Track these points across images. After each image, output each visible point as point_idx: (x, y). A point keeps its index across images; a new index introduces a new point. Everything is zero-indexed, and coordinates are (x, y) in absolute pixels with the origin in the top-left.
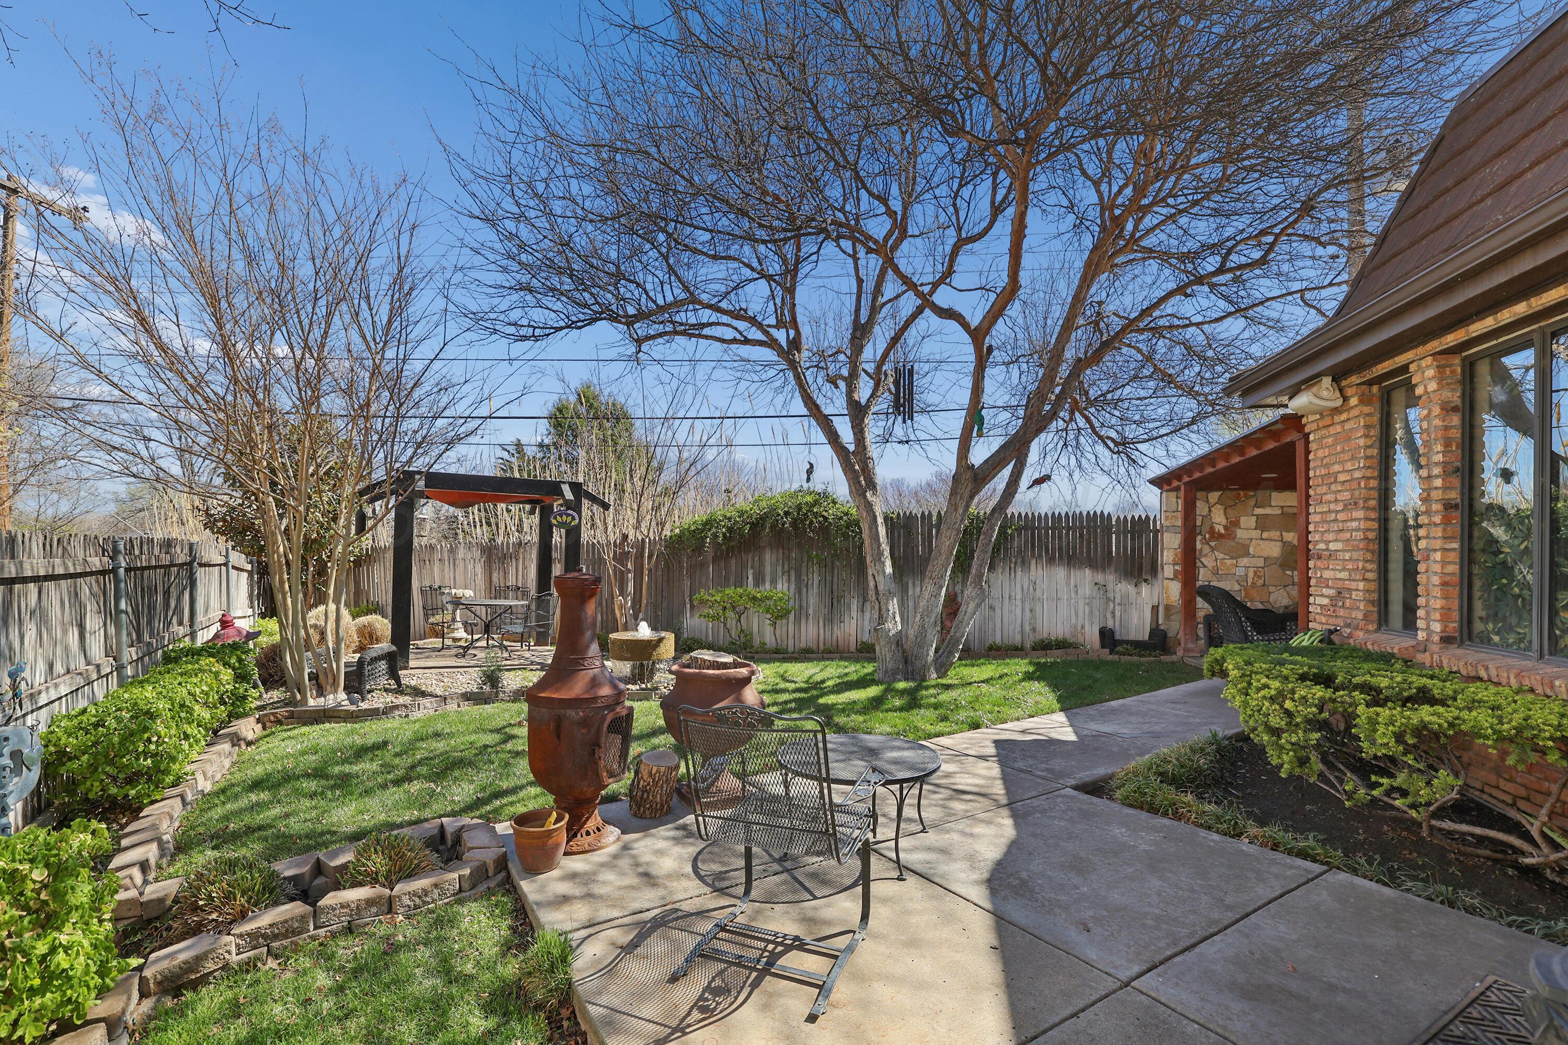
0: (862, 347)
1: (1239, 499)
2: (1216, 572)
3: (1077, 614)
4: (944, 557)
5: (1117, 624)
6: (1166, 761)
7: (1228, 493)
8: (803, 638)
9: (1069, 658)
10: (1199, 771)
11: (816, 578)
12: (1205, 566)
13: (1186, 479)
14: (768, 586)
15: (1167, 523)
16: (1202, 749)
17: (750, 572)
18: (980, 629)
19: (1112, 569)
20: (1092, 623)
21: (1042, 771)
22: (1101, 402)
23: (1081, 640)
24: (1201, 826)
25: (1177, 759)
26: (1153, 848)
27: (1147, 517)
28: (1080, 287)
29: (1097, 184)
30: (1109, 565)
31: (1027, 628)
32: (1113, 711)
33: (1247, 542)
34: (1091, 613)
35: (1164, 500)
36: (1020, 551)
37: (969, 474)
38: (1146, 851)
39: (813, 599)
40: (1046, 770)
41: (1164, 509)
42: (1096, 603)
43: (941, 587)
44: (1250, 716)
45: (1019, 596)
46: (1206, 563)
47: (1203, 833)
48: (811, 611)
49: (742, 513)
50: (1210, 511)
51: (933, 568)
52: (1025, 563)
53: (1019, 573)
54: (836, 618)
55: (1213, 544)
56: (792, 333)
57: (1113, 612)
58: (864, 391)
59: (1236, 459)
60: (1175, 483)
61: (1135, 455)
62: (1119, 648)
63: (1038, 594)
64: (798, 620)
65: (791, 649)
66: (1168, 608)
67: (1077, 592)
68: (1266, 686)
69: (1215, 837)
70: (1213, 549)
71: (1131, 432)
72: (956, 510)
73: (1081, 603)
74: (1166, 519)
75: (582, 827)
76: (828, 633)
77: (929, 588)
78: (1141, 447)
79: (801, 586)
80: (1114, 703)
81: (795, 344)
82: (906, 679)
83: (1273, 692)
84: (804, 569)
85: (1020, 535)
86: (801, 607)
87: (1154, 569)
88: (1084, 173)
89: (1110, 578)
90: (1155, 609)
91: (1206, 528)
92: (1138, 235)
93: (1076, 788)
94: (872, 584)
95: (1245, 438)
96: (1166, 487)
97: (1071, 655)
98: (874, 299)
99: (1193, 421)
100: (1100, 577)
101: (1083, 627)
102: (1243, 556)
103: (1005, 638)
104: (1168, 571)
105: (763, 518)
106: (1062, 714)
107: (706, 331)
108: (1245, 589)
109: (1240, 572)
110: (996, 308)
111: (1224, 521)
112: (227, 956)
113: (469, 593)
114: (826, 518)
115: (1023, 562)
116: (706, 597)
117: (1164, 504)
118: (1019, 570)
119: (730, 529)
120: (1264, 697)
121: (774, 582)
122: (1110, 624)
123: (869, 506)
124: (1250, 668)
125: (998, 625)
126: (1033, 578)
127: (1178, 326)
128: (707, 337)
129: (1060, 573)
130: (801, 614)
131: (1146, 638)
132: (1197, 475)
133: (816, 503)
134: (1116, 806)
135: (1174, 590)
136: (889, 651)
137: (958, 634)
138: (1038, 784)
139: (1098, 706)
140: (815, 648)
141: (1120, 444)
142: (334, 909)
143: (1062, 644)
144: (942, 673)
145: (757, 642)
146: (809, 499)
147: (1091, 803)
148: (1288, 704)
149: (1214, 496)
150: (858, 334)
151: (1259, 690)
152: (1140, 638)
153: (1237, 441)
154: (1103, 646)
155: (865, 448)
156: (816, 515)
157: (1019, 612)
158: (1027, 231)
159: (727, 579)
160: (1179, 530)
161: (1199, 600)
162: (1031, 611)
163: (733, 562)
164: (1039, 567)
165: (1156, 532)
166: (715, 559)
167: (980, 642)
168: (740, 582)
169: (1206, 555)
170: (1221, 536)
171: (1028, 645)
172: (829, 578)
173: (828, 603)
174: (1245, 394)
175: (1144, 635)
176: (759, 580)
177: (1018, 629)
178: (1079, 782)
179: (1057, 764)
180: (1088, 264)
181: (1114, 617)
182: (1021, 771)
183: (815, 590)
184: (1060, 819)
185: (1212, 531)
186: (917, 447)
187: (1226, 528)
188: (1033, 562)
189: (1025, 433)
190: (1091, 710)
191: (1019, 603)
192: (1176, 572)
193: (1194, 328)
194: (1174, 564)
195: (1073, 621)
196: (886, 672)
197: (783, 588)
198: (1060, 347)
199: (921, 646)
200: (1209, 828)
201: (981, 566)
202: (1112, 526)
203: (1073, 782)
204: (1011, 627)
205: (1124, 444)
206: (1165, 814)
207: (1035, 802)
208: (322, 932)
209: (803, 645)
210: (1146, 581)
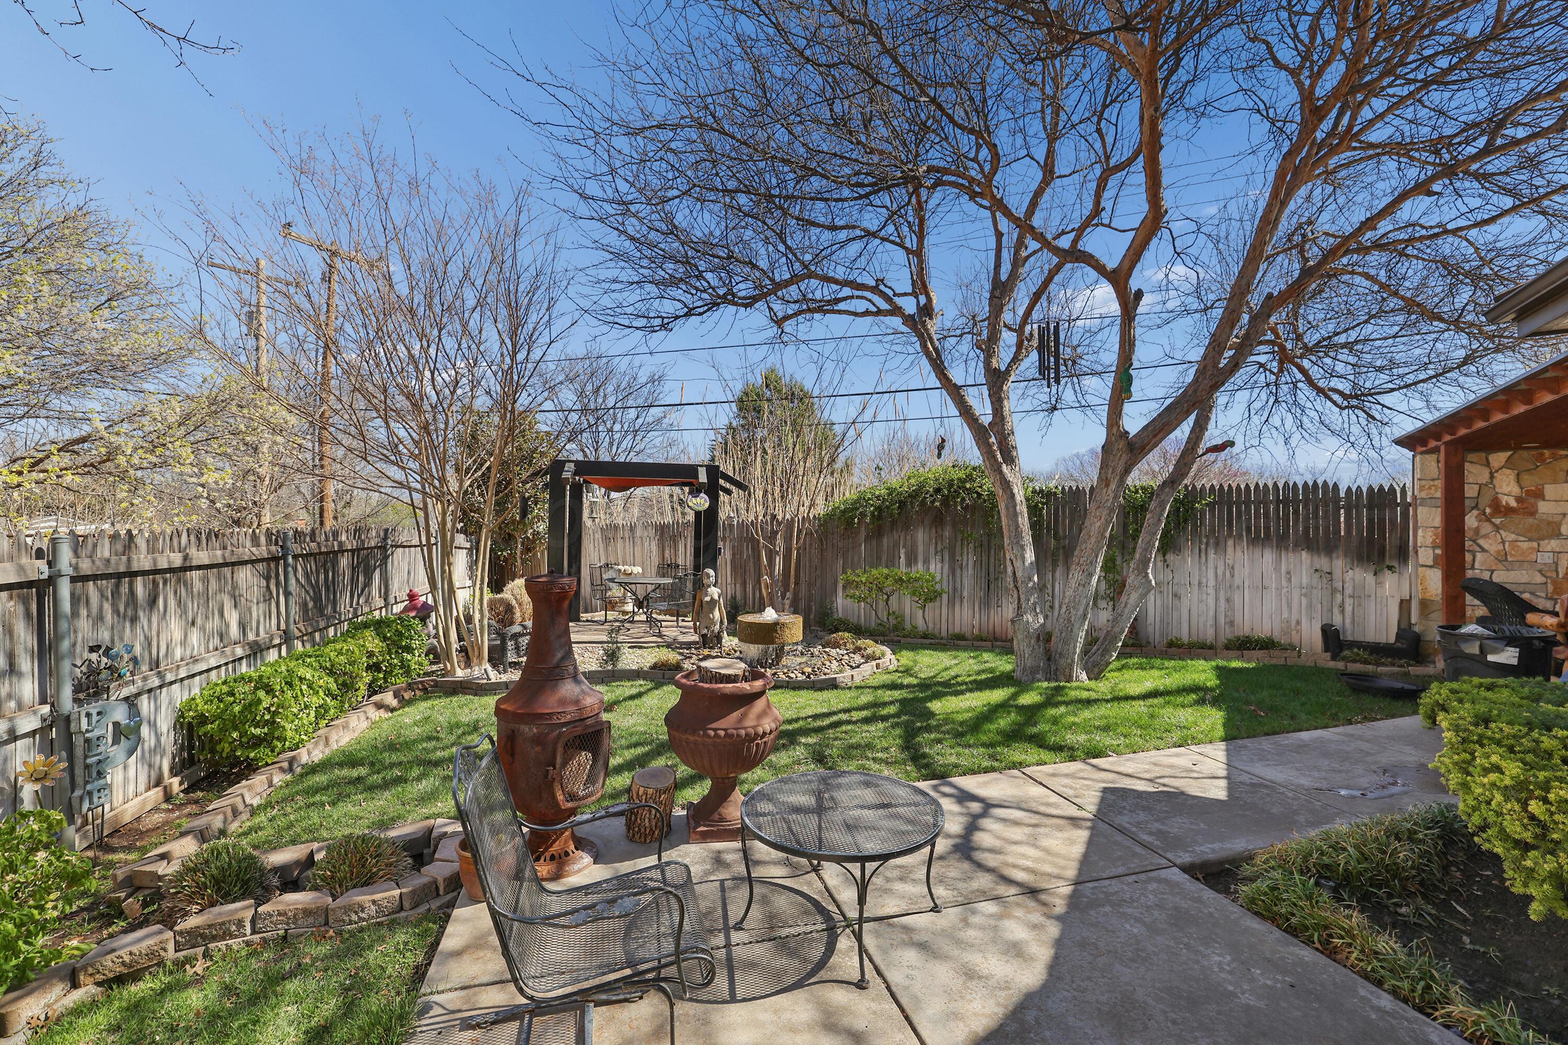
0: (1002, 306)
1: (1543, 461)
2: (1503, 558)
3: (1290, 607)
4: (1093, 540)
5: (1348, 621)
6: (1338, 848)
7: (1525, 454)
8: (957, 622)
9: (1274, 662)
10: (1395, 871)
11: (972, 559)
12: (1483, 550)
13: (1448, 438)
14: (920, 565)
15: (1423, 495)
16: (1411, 833)
17: (902, 551)
18: (1162, 621)
19: (1341, 553)
20: (1311, 619)
21: (1151, 834)
22: (1327, 346)
23: (1296, 641)
24: (1366, 976)
25: (1356, 847)
26: (1261, 1004)
27: (1392, 488)
28: (1270, 206)
29: (1294, 73)
30: (1336, 547)
31: (1222, 620)
32: (1302, 747)
33: (1557, 519)
34: (1310, 606)
35: (1418, 465)
36: (1212, 530)
37: (1122, 444)
38: (1247, 1008)
39: (968, 580)
40: (1159, 834)
41: (1417, 476)
42: (1317, 594)
43: (1091, 575)
44: (1474, 809)
45: (1212, 583)
46: (1486, 546)
47: (1365, 989)
48: (965, 594)
49: (891, 491)
50: (1492, 477)
51: (1082, 553)
52: (1219, 545)
53: (1212, 555)
54: (993, 602)
55: (1497, 521)
56: (923, 299)
57: (1342, 607)
58: (1004, 356)
59: (1520, 409)
60: (1433, 444)
61: (1376, 411)
62: (1346, 653)
63: (1237, 581)
64: (951, 603)
65: (944, 633)
66: (1425, 605)
67: (1290, 580)
68: (1498, 769)
69: (1386, 1001)
70: (1497, 528)
71: (1371, 381)
72: (1107, 486)
73: (1296, 594)
74: (1422, 488)
75: (546, 849)
76: (984, 618)
77: (1076, 575)
78: (1386, 399)
79: (955, 567)
80: (1305, 735)
81: (927, 311)
82: (1048, 680)
83: (1508, 781)
84: (958, 549)
85: (1212, 511)
86: (955, 589)
87: (1403, 553)
88: (1278, 64)
89: (1339, 564)
90: (1404, 605)
91: (1485, 500)
92: (1356, 129)
93: (1188, 869)
94: (1009, 569)
95: (1531, 378)
96: (1420, 449)
97: (1277, 658)
98: (1017, 253)
99: (1466, 361)
100: (1323, 562)
101: (1298, 623)
102: (1550, 537)
103: (1194, 631)
104: (1426, 556)
105: (914, 495)
106: (1222, 745)
107: (842, 306)
108: (1554, 582)
109: (1545, 558)
110: (1137, 242)
111: (1516, 490)
112: (162, 953)
113: (637, 570)
114: (979, 495)
115: (1217, 544)
116: (852, 578)
117: (1418, 471)
118: (1211, 553)
119: (879, 509)
120: (1493, 784)
121: (926, 561)
122: (1337, 620)
123: (1006, 485)
124: (1480, 730)
125: (1185, 616)
126: (1230, 562)
127: (1422, 238)
128: (839, 312)
129: (1269, 556)
130: (955, 596)
131: (1392, 639)
132: (1463, 432)
133: (970, 478)
134: (1234, 911)
135: (1434, 583)
136: (1029, 646)
137: (1116, 630)
138: (1135, 855)
139: (1277, 738)
140: (968, 635)
141: (1351, 396)
142: (271, 916)
143: (1267, 644)
144: (1095, 673)
145: (908, 626)
146: (962, 475)
147: (1199, 900)
148: (1535, 807)
149: (1499, 458)
150: (997, 294)
151: (1486, 771)
152: (1383, 640)
153: (1518, 383)
154: (1326, 649)
155: (1003, 418)
156: (969, 491)
157: (1211, 601)
158: (1164, 140)
159: (879, 558)
160: (1439, 503)
161: (1469, 598)
162: (1228, 600)
163: (885, 541)
164: (1238, 548)
165: (1406, 506)
166: (868, 539)
167: (1162, 635)
168: (892, 562)
169: (1486, 536)
170: (1509, 511)
171: (1220, 644)
172: (985, 558)
173: (984, 585)
174: (1523, 315)
175: (1389, 636)
176: (911, 560)
177: (1211, 622)
178: (1197, 860)
179: (1177, 825)
180: (1280, 176)
181: (1343, 612)
182: (1121, 830)
183: (971, 571)
184: (1137, 920)
185: (1496, 505)
186: (1089, 412)
187: (1519, 499)
188: (1230, 543)
189: (1195, 391)
190: (1266, 743)
191: (1211, 591)
192: (1436, 557)
193: (1450, 239)
194: (1434, 548)
195: (1285, 615)
196: (1024, 670)
197: (936, 568)
198: (1244, 282)
199: (1066, 643)
200: (1379, 983)
201: (1146, 550)
202: (1340, 499)
203: (1186, 858)
204: (1202, 619)
205: (1356, 397)
206: (1309, 942)
207: (1115, 886)
208: (256, 938)
209: (957, 630)
210: (1390, 568)
